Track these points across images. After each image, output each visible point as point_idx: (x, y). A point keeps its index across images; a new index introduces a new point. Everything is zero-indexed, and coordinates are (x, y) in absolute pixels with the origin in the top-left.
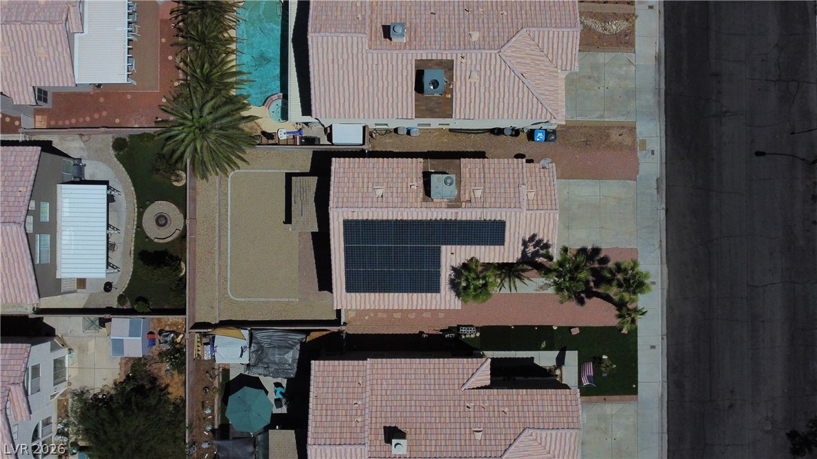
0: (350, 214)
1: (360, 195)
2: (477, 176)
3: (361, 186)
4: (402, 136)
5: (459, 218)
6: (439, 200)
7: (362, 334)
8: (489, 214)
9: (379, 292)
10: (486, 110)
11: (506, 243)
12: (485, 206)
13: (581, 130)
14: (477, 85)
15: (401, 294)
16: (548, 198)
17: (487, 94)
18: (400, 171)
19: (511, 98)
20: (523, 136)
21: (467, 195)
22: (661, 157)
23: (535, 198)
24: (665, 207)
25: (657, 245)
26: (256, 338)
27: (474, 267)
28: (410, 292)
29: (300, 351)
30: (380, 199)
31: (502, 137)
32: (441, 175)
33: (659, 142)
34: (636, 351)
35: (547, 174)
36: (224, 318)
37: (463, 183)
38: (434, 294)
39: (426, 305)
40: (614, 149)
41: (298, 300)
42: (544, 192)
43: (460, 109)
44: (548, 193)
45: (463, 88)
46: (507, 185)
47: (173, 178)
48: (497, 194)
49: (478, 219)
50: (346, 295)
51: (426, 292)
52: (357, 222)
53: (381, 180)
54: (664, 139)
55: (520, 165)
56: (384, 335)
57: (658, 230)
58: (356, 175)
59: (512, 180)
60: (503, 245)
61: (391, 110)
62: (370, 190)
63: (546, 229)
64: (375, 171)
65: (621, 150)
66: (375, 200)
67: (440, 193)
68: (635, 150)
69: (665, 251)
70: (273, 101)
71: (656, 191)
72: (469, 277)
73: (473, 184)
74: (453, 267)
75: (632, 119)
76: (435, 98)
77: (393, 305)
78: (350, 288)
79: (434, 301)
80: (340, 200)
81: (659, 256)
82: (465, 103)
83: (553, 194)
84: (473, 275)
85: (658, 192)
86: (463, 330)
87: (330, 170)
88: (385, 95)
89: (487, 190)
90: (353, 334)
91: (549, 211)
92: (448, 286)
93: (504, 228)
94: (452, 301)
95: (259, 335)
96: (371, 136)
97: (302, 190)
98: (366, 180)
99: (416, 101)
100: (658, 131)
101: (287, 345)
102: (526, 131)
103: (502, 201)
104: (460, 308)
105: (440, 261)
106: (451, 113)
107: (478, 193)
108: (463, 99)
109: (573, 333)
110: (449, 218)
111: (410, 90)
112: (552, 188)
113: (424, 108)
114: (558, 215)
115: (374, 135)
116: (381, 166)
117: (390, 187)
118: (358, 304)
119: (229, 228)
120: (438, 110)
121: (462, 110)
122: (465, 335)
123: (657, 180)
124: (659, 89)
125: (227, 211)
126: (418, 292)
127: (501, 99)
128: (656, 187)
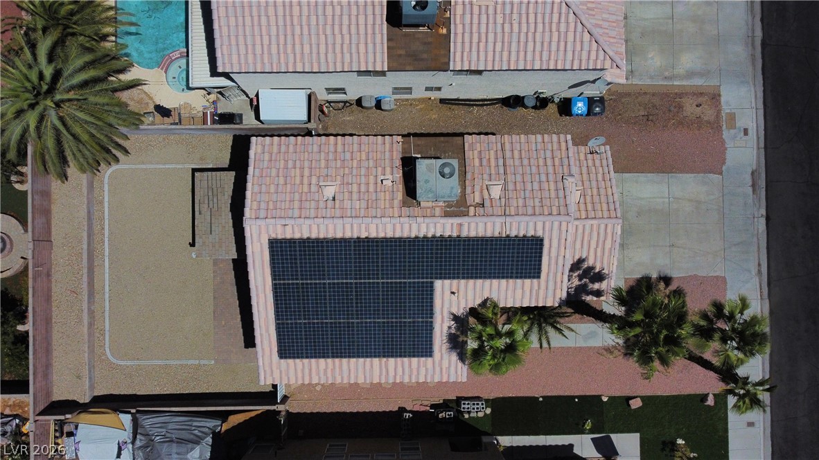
0: (279, 229)
1: (297, 196)
2: (493, 163)
3: (298, 181)
4: (369, 111)
5: (464, 234)
6: (430, 204)
7: (312, 413)
8: (515, 225)
9: (333, 357)
10: (505, 54)
11: (543, 275)
12: (507, 213)
13: (640, 98)
14: (491, 11)
15: (368, 360)
16: (602, 201)
17: (507, 26)
18: (364, 157)
19: (547, 34)
20: (552, 109)
21: (477, 194)
22: (758, 138)
23: (582, 201)
24: (764, 214)
25: (754, 271)
26: (143, 427)
27: (490, 315)
28: (384, 356)
29: (212, 446)
30: (330, 203)
31: (520, 111)
32: (433, 161)
33: (755, 117)
34: (726, 430)
35: (598, 163)
36: (101, 391)
37: (469, 176)
38: (423, 359)
39: (410, 377)
40: (688, 127)
41: (213, 362)
42: (595, 191)
43: (462, 53)
44: (602, 191)
45: (468, 16)
46: (543, 178)
47: (13, 178)
48: (527, 192)
49: (496, 234)
50: (279, 363)
51: (410, 356)
52: (291, 242)
53: (332, 172)
54: (761, 112)
55: (563, 145)
56: (345, 413)
57: (755, 248)
58: (290, 164)
59: (551, 170)
60: (539, 277)
61: (347, 56)
62: (314, 188)
63: (599, 250)
64: (322, 157)
65: (699, 128)
66: (322, 205)
67: (432, 192)
68: (719, 128)
69: (766, 280)
70: (172, 61)
71: (750, 190)
72: (484, 333)
73: (486, 177)
74: (453, 314)
75: (714, 82)
76: (420, 36)
77: (357, 377)
78: (286, 351)
79: (423, 371)
80: (263, 205)
81: (758, 286)
82: (471, 42)
83: (610, 193)
84: (490, 330)
85: (754, 191)
86: (466, 406)
87: (247, 157)
88: (337, 31)
89: (511, 186)
90: (298, 413)
91: (605, 221)
92: (446, 346)
93: (541, 249)
94: (452, 369)
95: (147, 422)
96: (322, 112)
97: (210, 194)
98: (306, 172)
99: (389, 40)
100: (753, 100)
101: (192, 436)
102: (556, 100)
103: (537, 204)
104: (465, 380)
105: (432, 306)
106: (447, 60)
107: (496, 192)
108: (467, 36)
109: (633, 407)
110: (447, 234)
111: (378, 21)
112: (608, 184)
113: (402, 52)
114: (619, 227)
115: (325, 110)
116: (332, 149)
117: (348, 184)
118: (300, 375)
119: (107, 253)
120: (425, 56)
121: (465, 54)
122: (469, 413)
123: (753, 173)
124: (753, 37)
125: (103, 229)
126: (396, 356)
127: (530, 35)
128: (750, 183)
